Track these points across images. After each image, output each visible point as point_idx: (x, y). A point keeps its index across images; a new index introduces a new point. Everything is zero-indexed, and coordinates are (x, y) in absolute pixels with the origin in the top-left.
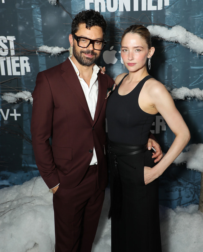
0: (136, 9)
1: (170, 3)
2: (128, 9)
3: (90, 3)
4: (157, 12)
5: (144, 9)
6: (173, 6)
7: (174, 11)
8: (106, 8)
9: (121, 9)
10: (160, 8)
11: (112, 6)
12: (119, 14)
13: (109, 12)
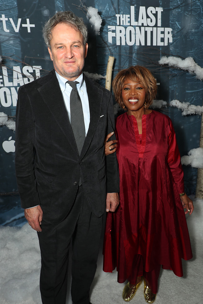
0: (149, 44)
1: (173, 41)
2: (143, 44)
3: (113, 37)
4: (163, 47)
5: (154, 44)
6: (175, 43)
7: (176, 47)
8: (126, 42)
9: (138, 44)
10: (166, 44)
11: (131, 41)
12: (136, 48)
13: (128, 45)
